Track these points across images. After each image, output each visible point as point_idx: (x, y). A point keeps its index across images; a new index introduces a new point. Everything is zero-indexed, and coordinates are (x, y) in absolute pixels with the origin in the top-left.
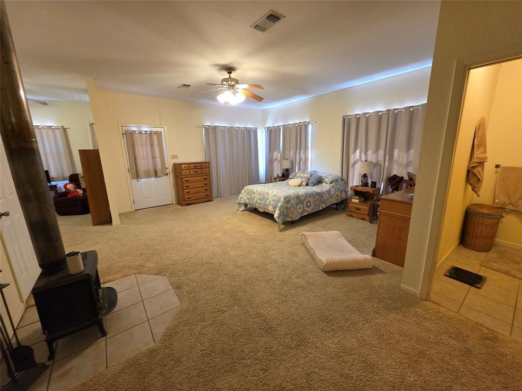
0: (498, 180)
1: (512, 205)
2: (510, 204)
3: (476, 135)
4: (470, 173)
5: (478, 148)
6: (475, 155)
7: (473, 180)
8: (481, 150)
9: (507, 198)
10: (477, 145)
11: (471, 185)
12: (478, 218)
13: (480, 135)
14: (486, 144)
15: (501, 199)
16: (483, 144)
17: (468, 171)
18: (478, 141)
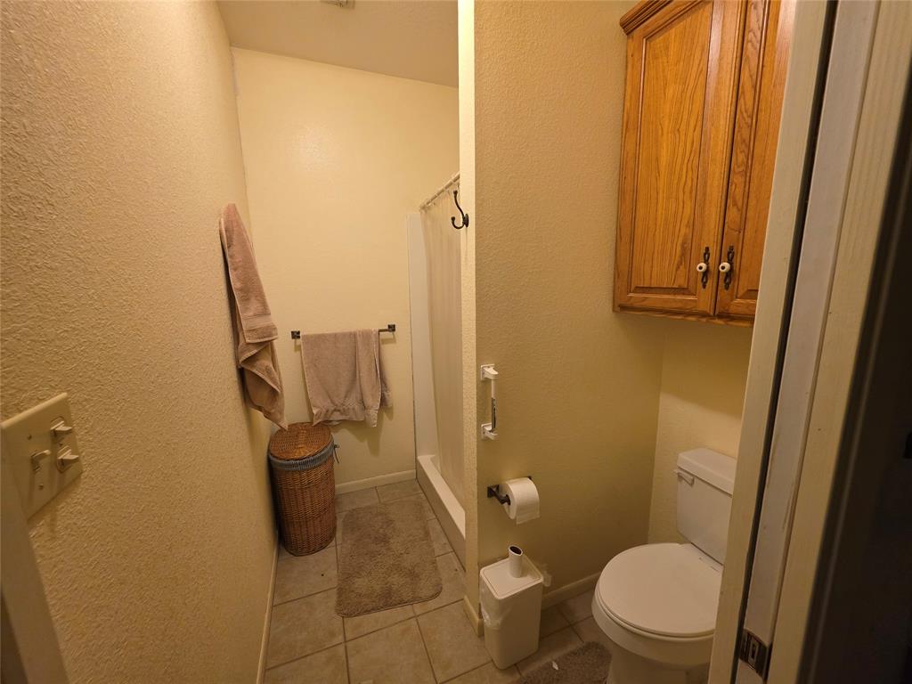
0: (305, 366)
1: (339, 411)
2: (335, 410)
3: (229, 259)
4: (247, 376)
5: (246, 300)
6: (244, 323)
7: (261, 396)
8: (254, 306)
9: (329, 401)
10: (241, 290)
11: (260, 409)
12: (297, 476)
13: (238, 258)
14: (260, 287)
15: (320, 406)
16: (253, 288)
17: (241, 372)
18: (238, 279)
